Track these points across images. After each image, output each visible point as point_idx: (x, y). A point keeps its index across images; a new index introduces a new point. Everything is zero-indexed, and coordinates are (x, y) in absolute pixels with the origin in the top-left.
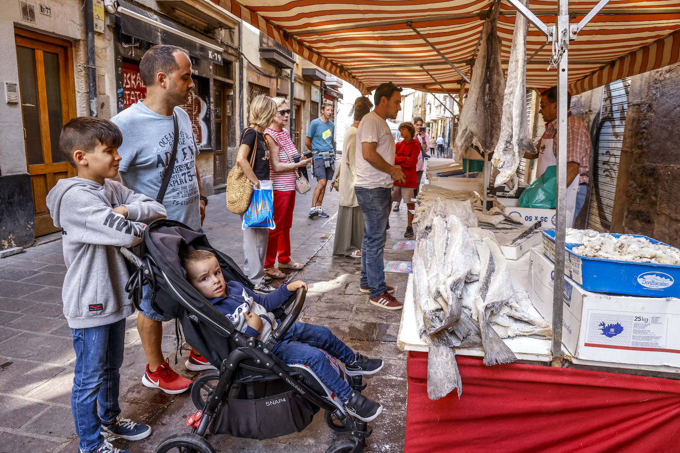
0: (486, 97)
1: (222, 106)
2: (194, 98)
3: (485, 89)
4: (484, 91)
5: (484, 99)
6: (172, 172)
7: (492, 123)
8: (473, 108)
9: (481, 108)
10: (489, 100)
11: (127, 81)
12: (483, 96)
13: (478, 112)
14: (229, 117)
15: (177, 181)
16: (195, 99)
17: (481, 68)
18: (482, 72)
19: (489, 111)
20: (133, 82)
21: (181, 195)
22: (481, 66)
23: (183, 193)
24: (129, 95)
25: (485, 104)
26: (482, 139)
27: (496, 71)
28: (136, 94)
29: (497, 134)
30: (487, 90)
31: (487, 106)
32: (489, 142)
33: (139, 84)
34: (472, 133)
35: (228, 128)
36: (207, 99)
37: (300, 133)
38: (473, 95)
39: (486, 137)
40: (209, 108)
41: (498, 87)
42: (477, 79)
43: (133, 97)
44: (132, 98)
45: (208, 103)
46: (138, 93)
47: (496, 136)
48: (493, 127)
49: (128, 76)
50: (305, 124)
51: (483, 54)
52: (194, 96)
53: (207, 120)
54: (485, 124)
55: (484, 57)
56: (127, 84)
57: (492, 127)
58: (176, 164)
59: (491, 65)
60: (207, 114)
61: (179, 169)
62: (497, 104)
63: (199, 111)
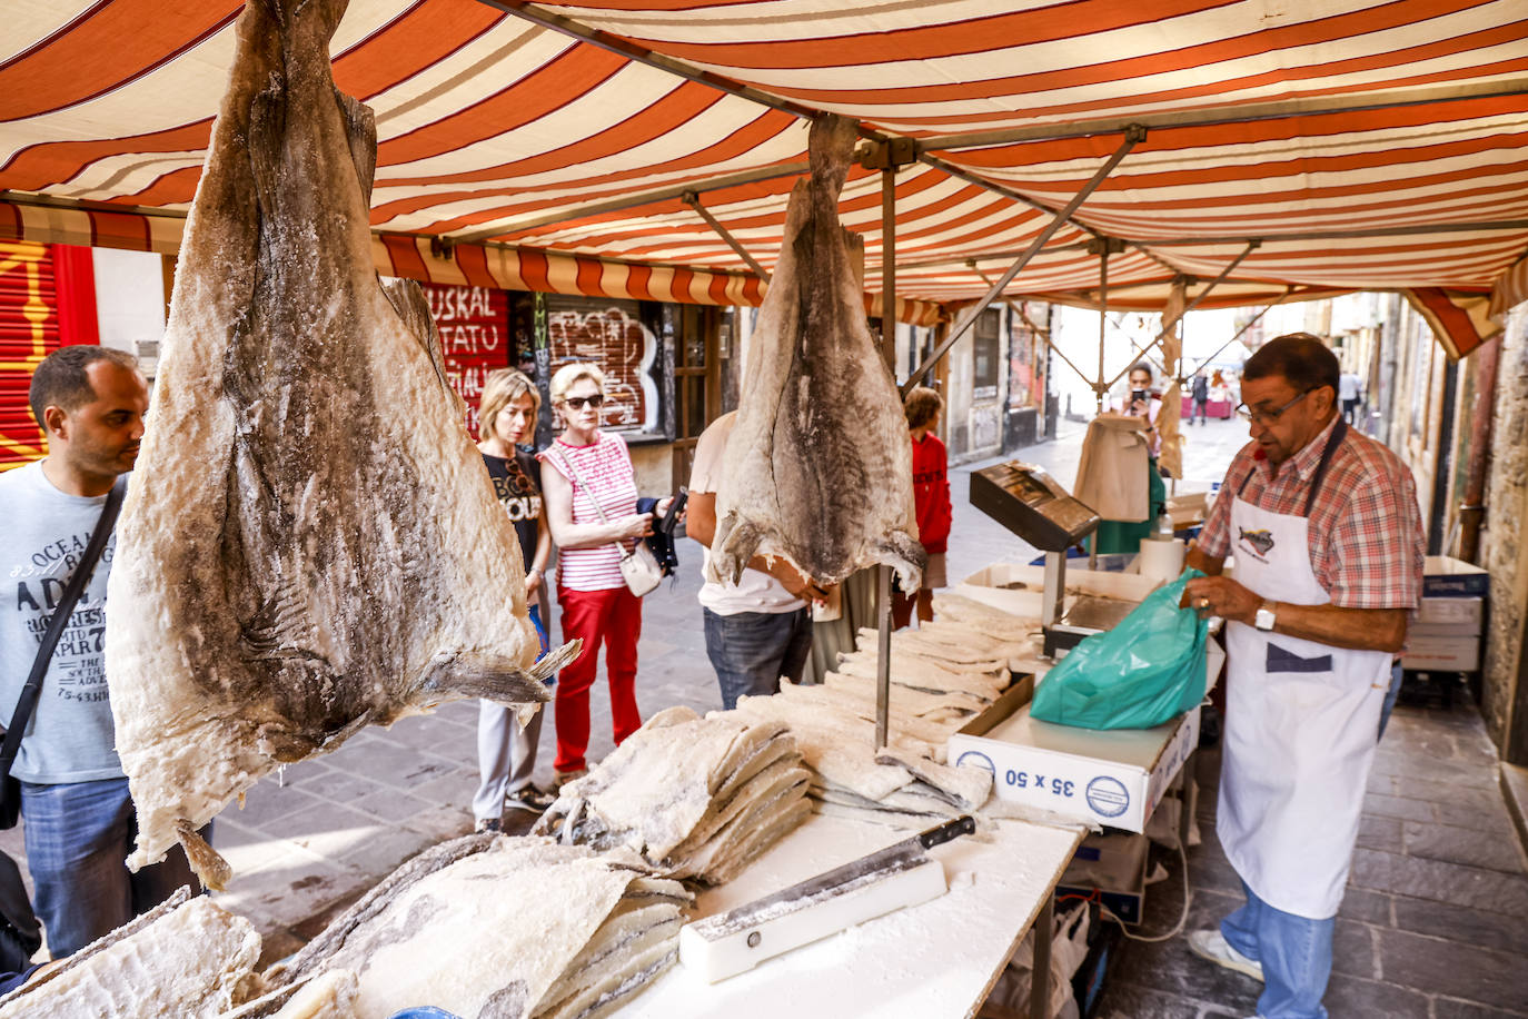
0: (802, 417)
1: (707, 338)
2: (626, 326)
3: (796, 391)
4: (794, 399)
5: (795, 424)
6: (65, 625)
7: (834, 494)
8: (756, 451)
9: (785, 447)
10: (816, 423)
11: (445, 307)
12: (793, 413)
13: (776, 462)
14: (725, 363)
15: (71, 646)
16: (632, 328)
17: (776, 330)
18: (781, 343)
19: (815, 456)
20: (462, 307)
21: (78, 678)
22: (777, 323)
23: (85, 674)
24: (451, 335)
25: (799, 438)
26: (797, 541)
27: (837, 333)
28: (468, 333)
29: (860, 526)
30: (804, 394)
31: (810, 442)
32: (827, 549)
33: (477, 309)
34: (752, 526)
35: (723, 387)
36: (657, 327)
37: (946, 381)
38: (754, 413)
39: (814, 536)
40: (660, 347)
41: (852, 382)
42: (766, 363)
43: (460, 337)
44: (457, 341)
45: (660, 336)
46: (473, 329)
47: (857, 531)
48: (842, 506)
49: (449, 295)
50: (959, 361)
51: (782, 287)
52: (627, 322)
53: (657, 373)
54: (806, 497)
55: (788, 297)
56: (446, 311)
57: (832, 503)
58: (80, 607)
59: (813, 318)
60: (656, 360)
61: (84, 619)
62: (849, 433)
63: (640, 355)
